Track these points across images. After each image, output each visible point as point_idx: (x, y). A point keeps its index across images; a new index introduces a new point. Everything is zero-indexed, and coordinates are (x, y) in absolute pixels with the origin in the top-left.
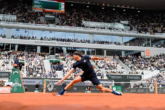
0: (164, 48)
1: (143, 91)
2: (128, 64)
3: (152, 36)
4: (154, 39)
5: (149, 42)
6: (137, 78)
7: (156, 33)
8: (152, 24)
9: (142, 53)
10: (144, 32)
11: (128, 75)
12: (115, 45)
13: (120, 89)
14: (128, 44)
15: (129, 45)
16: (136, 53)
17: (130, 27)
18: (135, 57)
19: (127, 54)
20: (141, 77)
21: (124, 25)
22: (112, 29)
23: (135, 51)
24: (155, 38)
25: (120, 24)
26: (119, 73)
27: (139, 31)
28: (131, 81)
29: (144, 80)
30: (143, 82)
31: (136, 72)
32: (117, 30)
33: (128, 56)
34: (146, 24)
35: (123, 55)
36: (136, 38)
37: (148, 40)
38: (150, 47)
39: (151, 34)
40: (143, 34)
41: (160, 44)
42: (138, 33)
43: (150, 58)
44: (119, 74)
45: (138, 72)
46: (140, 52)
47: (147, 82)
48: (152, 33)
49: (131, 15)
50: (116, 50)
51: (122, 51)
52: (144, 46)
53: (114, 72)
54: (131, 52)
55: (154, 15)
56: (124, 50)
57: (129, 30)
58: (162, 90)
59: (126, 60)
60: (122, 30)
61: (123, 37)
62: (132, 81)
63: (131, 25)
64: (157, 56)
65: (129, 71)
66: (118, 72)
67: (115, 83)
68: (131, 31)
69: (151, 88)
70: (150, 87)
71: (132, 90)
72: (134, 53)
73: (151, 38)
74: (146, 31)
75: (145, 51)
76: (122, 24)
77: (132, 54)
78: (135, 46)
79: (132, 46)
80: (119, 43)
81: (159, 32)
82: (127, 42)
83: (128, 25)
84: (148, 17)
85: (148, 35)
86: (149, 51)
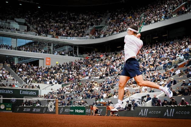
0: (68, 56)
1: (39, 110)
2: (22, 74)
3: (55, 39)
4: (57, 44)
5: (50, 47)
6: (32, 93)
7: (59, 37)
8: (55, 25)
9: (40, 61)
10: (44, 35)
11: (21, 90)
12: (7, 49)
13: (10, 107)
14: (24, 48)
15: (24, 51)
16: (33, 61)
17: (26, 27)
18: (31, 66)
19: (21, 61)
20: (37, 92)
21: (19, 24)
22: (3, 28)
23: (32, 59)
24: (58, 42)
25: (15, 22)
26: (9, 86)
27: (38, 33)
28: (24, 97)
29: (41, 97)
30: (40, 99)
31: (31, 86)
32: (10, 29)
33: (22, 64)
34: (47, 24)
35: (16, 63)
36: (34, 41)
37: (49, 44)
38: (51, 53)
39: (53, 37)
40: (42, 37)
41: (64, 51)
42: (36, 35)
43: (50, 68)
44: (10, 88)
45: (35, 86)
46: (38, 59)
47: (45, 99)
48: (55, 36)
49: (29, 12)
50: (7, 56)
51: (14, 58)
52: (44, 53)
53: (4, 85)
54: (26, 59)
55: (59, 13)
56: (18, 57)
57: (25, 31)
58: (64, 110)
59: (19, 69)
60: (17, 30)
61: (18, 39)
62: (26, 97)
63: (28, 24)
64: (60, 66)
65: (22, 83)
66: (9, 84)
67: (3, 99)
68: (27, 31)
69: (51, 107)
70: (49, 106)
71: (25, 109)
72: (30, 61)
73: (54, 42)
74: (47, 33)
75: (45, 60)
76: (17, 22)
77: (28, 62)
78: (32, 51)
79: (28, 52)
80: (11, 46)
81: (64, 35)
82: (22, 46)
83: (25, 24)
84: (51, 15)
85: (49, 38)
86: (49, 60)
